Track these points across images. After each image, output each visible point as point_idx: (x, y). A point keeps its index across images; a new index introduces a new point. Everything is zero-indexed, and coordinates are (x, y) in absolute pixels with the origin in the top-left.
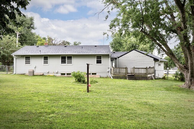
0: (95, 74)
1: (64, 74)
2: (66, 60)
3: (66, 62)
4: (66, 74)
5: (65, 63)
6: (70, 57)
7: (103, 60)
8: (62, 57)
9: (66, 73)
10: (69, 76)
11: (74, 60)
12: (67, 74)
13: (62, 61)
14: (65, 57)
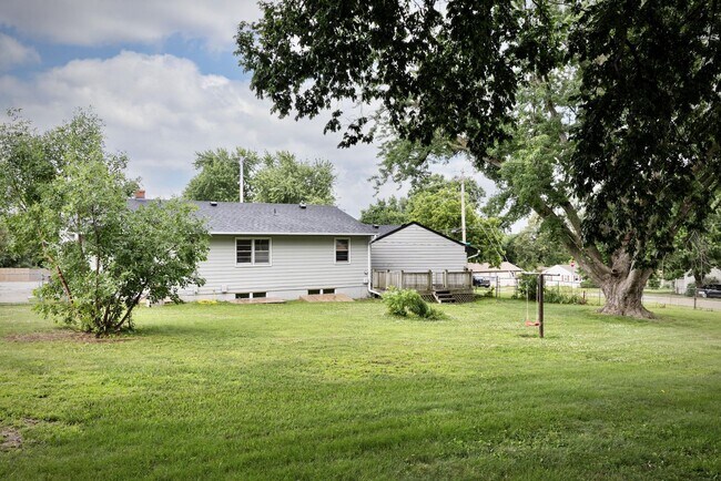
0: (332, 291)
1: (246, 295)
2: (253, 251)
3: (253, 257)
4: (251, 296)
5: (249, 260)
6: (263, 243)
7: (352, 251)
8: (239, 242)
9: (251, 291)
10: (260, 300)
11: (274, 251)
12: (256, 295)
13: (238, 254)
14: (249, 242)
